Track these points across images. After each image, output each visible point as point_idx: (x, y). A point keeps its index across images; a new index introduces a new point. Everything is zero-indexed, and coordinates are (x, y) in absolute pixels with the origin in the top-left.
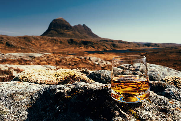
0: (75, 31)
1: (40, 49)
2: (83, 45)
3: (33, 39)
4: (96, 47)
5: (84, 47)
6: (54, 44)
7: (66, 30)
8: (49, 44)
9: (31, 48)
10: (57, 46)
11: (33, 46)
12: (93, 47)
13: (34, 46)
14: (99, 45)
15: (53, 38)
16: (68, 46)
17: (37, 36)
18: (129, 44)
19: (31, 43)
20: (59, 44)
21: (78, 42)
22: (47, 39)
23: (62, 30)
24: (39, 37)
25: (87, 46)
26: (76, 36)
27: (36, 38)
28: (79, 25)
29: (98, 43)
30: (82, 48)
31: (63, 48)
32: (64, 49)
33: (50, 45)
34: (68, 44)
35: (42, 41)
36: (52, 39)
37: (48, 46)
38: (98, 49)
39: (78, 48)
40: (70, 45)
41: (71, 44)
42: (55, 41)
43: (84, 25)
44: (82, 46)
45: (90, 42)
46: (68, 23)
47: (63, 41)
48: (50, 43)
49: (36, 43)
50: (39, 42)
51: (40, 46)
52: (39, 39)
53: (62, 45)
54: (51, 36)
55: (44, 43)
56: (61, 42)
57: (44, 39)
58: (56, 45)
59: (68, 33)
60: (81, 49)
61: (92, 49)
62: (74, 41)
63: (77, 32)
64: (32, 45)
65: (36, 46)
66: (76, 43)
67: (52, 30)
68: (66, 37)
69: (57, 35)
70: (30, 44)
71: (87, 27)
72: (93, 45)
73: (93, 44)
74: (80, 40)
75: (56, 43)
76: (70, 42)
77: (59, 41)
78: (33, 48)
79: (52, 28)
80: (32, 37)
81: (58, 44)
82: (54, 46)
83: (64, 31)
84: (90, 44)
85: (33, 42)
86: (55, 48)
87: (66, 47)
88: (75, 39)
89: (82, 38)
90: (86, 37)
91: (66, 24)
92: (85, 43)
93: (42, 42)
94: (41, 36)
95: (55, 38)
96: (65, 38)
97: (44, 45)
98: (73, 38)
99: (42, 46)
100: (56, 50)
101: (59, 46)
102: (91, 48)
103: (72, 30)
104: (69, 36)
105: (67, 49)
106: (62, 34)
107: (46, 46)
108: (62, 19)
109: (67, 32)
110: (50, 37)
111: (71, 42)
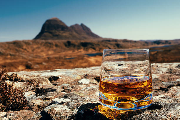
0: (72, 32)
1: (32, 55)
2: (82, 47)
3: (23, 44)
4: (97, 49)
5: (84, 49)
6: (48, 48)
7: (62, 32)
8: (42, 48)
9: (22, 54)
10: (53, 50)
11: (24, 52)
12: (94, 49)
13: (26, 51)
14: (101, 46)
15: (47, 41)
16: (65, 49)
17: (29, 40)
18: (136, 43)
19: (23, 49)
20: (55, 48)
21: (76, 44)
22: (40, 42)
23: (56, 31)
24: (31, 41)
25: (87, 49)
26: (74, 37)
27: (27, 43)
28: (76, 25)
29: (99, 43)
30: (82, 50)
31: (59, 52)
32: (61, 53)
33: (45, 50)
34: (64, 47)
35: (35, 45)
36: (46, 43)
37: (42, 51)
38: (99, 51)
39: (76, 51)
40: (66, 48)
41: (68, 47)
42: (49, 45)
43: (82, 25)
44: (81, 49)
45: (90, 44)
46: (63, 23)
47: (59, 44)
48: (44, 47)
49: (28, 48)
50: (31, 47)
51: (33, 51)
52: (31, 43)
53: (58, 49)
54: (45, 39)
55: (37, 48)
56: (56, 46)
57: (37, 43)
58: (51, 49)
59: (64, 34)
60: (81, 52)
61: (93, 51)
62: (72, 43)
63: (74, 33)
64: (23, 50)
65: (28, 52)
66: (74, 46)
67: (46, 32)
68: (62, 39)
69: (51, 38)
70: (21, 49)
71: (86, 27)
72: (93, 47)
73: (93, 45)
74: (79, 41)
75: (50, 47)
76: (67, 44)
77: (54, 44)
78: (24, 55)
79: (46, 30)
80: (23, 41)
81: (53, 47)
82: (49, 50)
83: (60, 32)
84: (90, 46)
85: (24, 47)
86: (50, 53)
87: (63, 50)
88: (73, 41)
89: (80, 39)
90: (85, 38)
91: (62, 24)
92: (85, 45)
93: (35, 47)
94: (34, 40)
95: (50, 41)
96: (60, 41)
97: (37, 50)
98: (70, 40)
99: (35, 51)
100: (51, 55)
101: (55, 51)
102: (91, 50)
103: (69, 31)
104: (66, 37)
105: (64, 53)
106: (58, 37)
107: (39, 51)
108: (56, 18)
109: (62, 33)
110: (44, 41)
111: (69, 44)
